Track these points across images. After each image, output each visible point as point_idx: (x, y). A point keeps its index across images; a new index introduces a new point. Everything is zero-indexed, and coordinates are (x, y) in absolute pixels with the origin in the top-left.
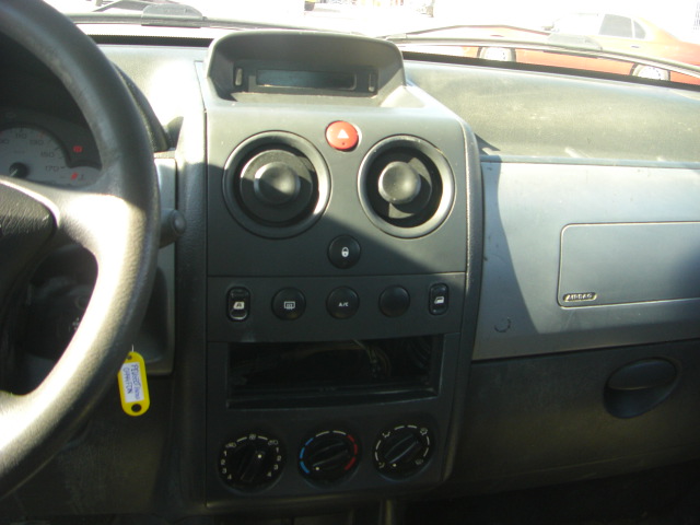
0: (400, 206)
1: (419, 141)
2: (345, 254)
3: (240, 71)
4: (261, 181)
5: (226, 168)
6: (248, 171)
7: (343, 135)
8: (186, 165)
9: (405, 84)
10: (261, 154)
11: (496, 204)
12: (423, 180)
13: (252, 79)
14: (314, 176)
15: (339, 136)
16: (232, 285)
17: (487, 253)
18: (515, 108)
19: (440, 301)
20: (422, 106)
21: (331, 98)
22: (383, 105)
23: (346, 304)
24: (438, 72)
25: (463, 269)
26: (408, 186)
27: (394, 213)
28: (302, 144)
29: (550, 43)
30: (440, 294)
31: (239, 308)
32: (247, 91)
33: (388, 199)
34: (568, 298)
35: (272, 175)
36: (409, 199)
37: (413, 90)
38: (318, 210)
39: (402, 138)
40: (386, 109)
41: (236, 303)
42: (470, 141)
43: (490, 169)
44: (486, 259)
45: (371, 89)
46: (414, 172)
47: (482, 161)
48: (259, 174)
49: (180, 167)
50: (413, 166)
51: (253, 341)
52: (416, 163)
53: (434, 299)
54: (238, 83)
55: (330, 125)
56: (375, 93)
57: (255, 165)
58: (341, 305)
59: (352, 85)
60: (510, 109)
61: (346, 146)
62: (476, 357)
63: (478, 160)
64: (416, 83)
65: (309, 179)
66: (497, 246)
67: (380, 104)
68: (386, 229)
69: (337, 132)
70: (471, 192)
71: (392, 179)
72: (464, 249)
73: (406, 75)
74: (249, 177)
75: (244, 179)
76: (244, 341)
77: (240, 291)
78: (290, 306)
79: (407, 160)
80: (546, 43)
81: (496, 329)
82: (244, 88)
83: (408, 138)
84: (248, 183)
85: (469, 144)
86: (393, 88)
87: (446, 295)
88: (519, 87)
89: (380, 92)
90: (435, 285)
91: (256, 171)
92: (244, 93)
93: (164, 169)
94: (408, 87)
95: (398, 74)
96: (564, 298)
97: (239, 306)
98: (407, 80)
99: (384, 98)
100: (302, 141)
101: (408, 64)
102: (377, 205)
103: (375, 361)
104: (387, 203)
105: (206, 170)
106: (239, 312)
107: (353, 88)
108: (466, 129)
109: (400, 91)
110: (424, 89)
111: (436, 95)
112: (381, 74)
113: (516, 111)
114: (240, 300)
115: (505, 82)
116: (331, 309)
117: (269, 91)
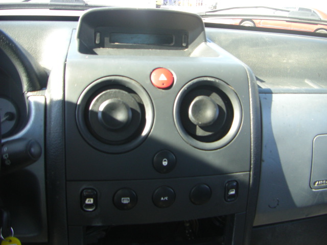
0: (205, 127)
1: (217, 81)
2: (165, 163)
3: (98, 34)
4: (103, 113)
5: (78, 103)
6: (95, 105)
7: (164, 78)
8: (51, 101)
9: (206, 41)
10: (104, 92)
11: (270, 123)
12: (220, 108)
13: (107, 40)
14: (142, 107)
15: (160, 79)
16: (84, 187)
17: (264, 157)
18: (273, 55)
19: (232, 192)
20: (218, 56)
21: (158, 51)
22: (192, 55)
23: (166, 198)
24: (225, 33)
25: (248, 169)
26: (209, 114)
27: (200, 132)
28: (133, 84)
29: (290, 16)
30: (232, 188)
31: (89, 203)
32: (103, 47)
33: (195, 123)
34: (317, 183)
35: (111, 108)
36: (210, 122)
37: (211, 45)
38: (144, 133)
39: (205, 79)
40: (193, 58)
41: (87, 200)
42: (252, 80)
43: (266, 98)
44: (263, 161)
45: (184, 45)
46: (214, 103)
47: (260, 93)
48: (101, 108)
49: (48, 102)
50: (213, 99)
51: (100, 224)
52: (215, 96)
53: (228, 191)
54: (97, 42)
55: (154, 70)
56: (187, 47)
57: (100, 101)
58: (162, 199)
59: (172, 42)
60: (270, 56)
61: (165, 86)
62: (255, 224)
63: (257, 93)
64: (213, 40)
65: (139, 110)
66: (271, 151)
67: (190, 54)
68: (194, 145)
69: (159, 76)
70: (254, 116)
71: (198, 108)
72: (249, 156)
73: (206, 36)
74: (95, 109)
75: (92, 111)
76: (94, 225)
77: (90, 191)
78: (126, 201)
79: (208, 95)
80: (288, 16)
81: (269, 206)
82: (102, 45)
83: (209, 79)
84: (95, 113)
85: (251, 82)
86: (199, 44)
87: (237, 189)
88: (275, 42)
89: (190, 47)
90: (228, 182)
91: (100, 105)
92: (101, 49)
93: (37, 104)
94: (208, 43)
95: (202, 35)
96: (314, 184)
97: (90, 201)
98: (207, 39)
99: (193, 51)
100: (133, 82)
101: (207, 30)
102: (188, 127)
103: (188, 225)
104: (195, 126)
105: (64, 104)
106: (90, 206)
107: (172, 44)
108: (249, 71)
109: (203, 46)
110: (218, 44)
111: (225, 47)
112: (190, 35)
113: (274, 57)
114: (90, 197)
115: (267, 40)
116: (156, 201)
117: (118, 47)
